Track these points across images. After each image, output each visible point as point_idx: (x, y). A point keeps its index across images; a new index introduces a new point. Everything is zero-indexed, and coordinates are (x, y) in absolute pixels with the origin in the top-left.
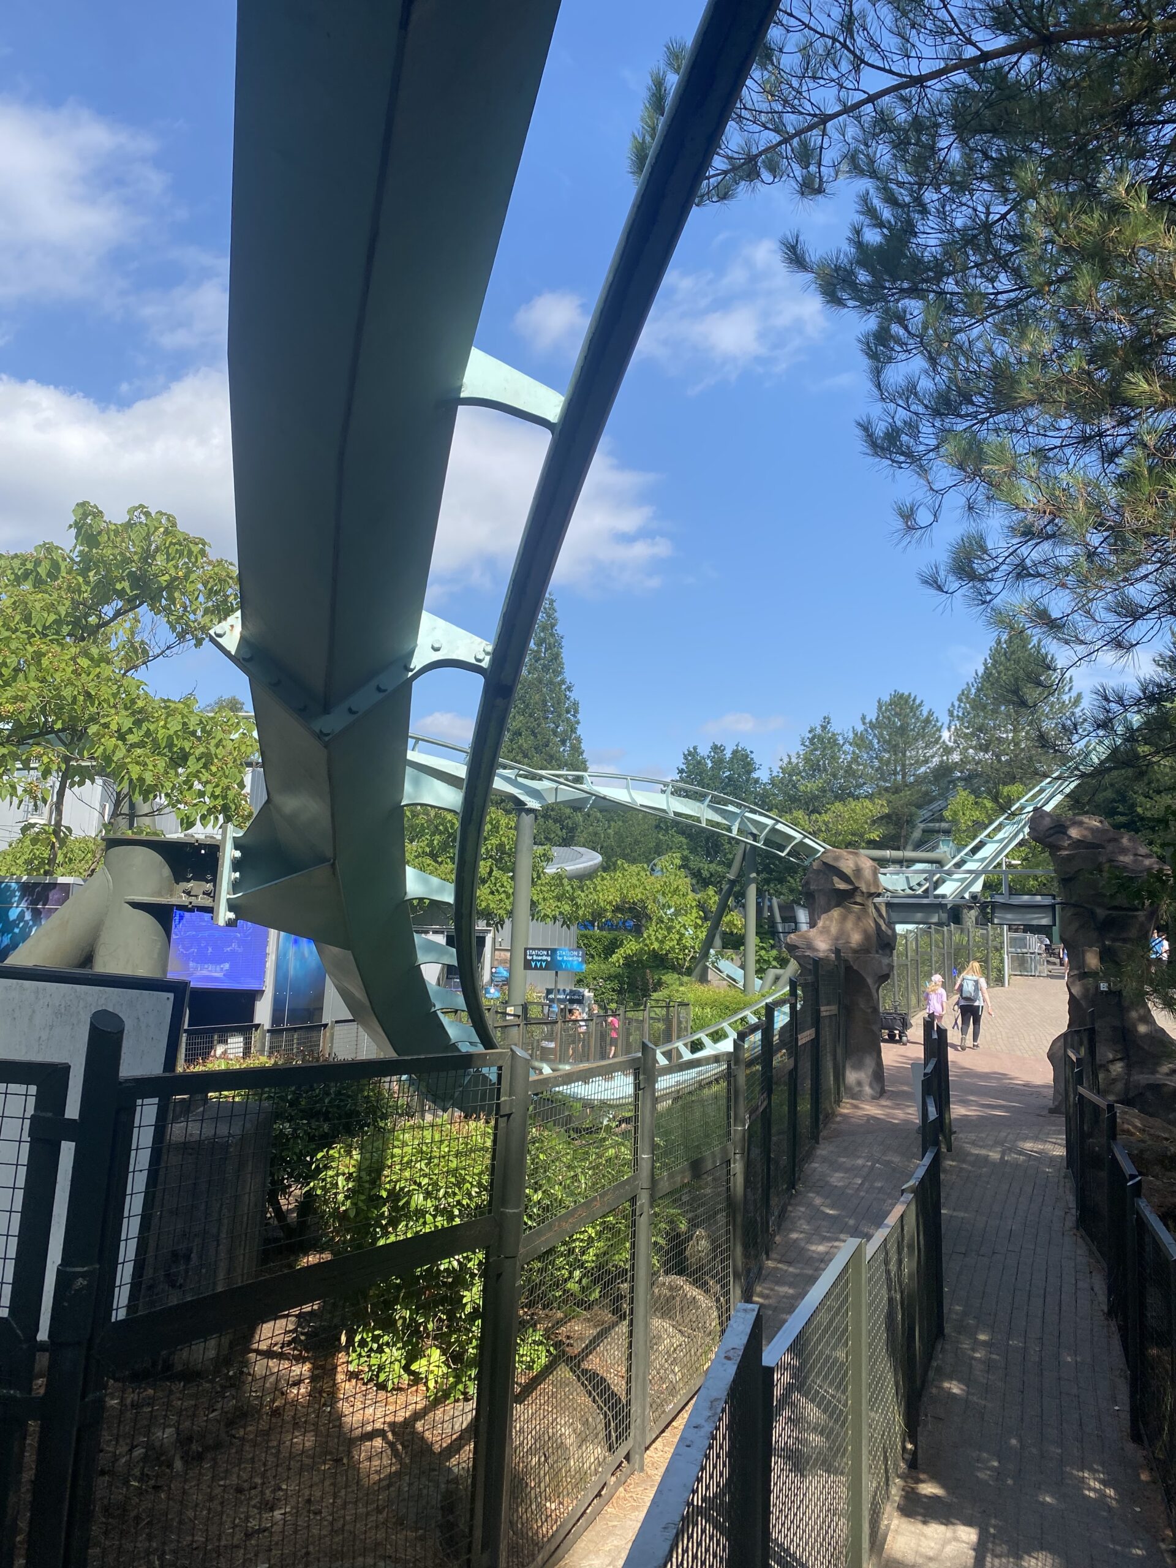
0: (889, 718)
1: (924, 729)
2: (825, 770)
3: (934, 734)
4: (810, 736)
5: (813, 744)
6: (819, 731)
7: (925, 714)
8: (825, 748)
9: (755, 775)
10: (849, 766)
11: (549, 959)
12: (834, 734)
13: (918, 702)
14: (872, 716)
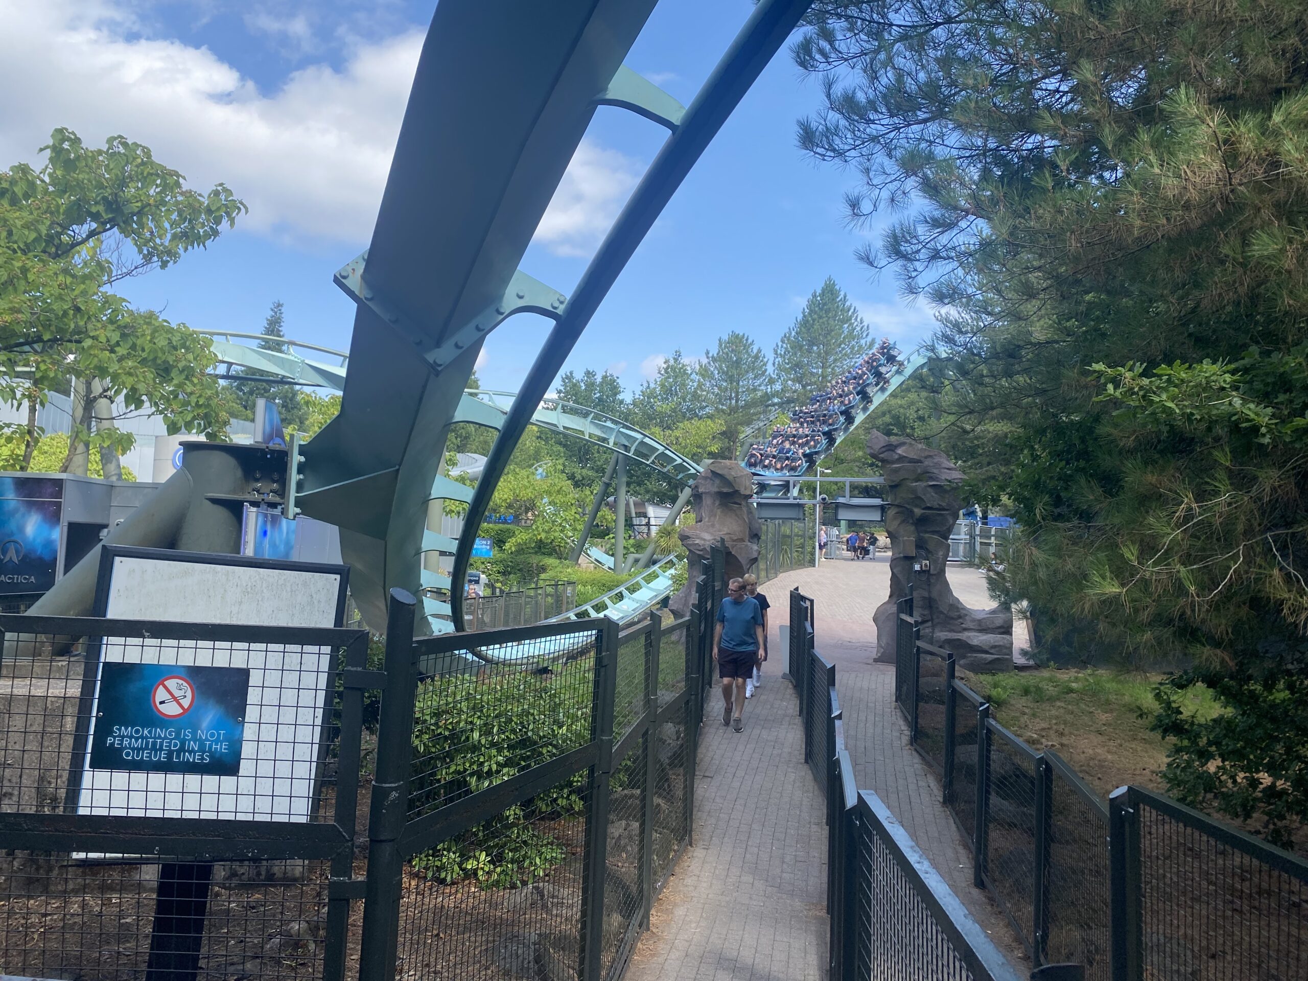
0: (727, 354)
1: (753, 363)
2: (677, 395)
3: (761, 367)
4: (665, 366)
5: (666, 372)
6: (672, 362)
7: (755, 351)
8: (676, 377)
9: (620, 397)
10: (695, 392)
12: (684, 366)
13: (750, 341)
14: (714, 352)
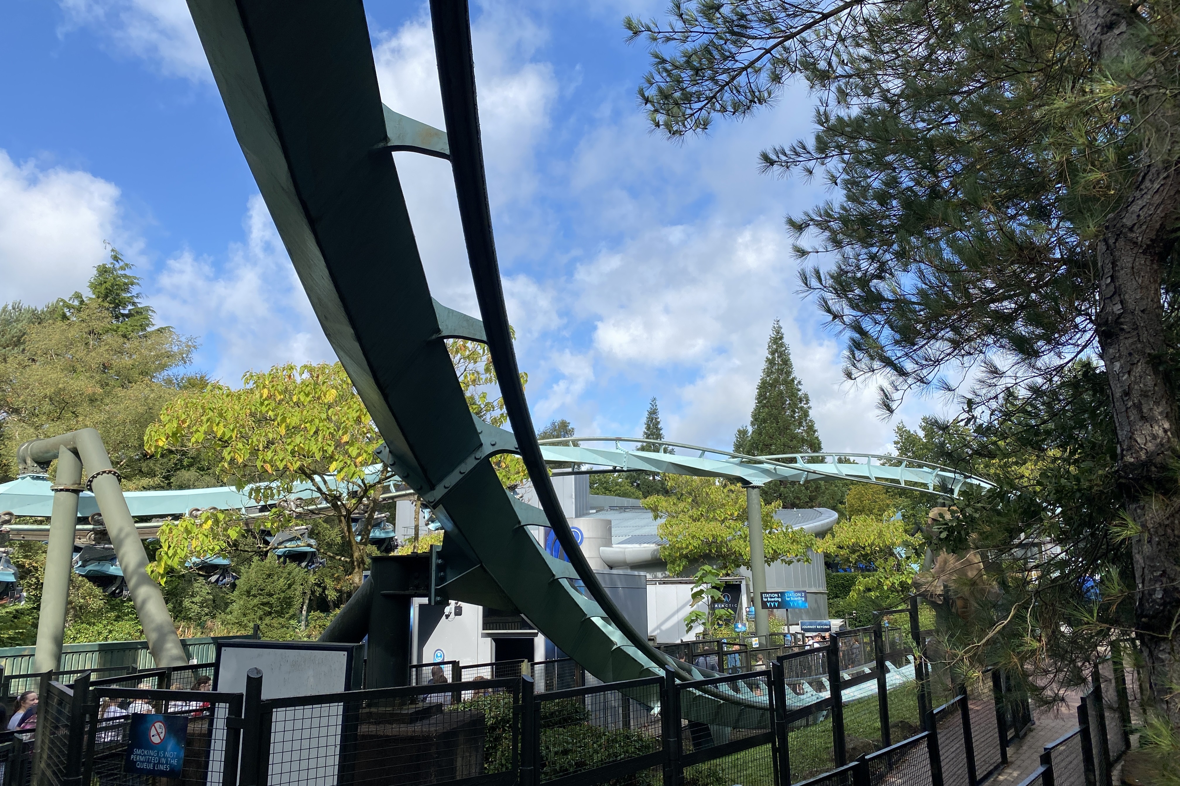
11: (780, 600)
